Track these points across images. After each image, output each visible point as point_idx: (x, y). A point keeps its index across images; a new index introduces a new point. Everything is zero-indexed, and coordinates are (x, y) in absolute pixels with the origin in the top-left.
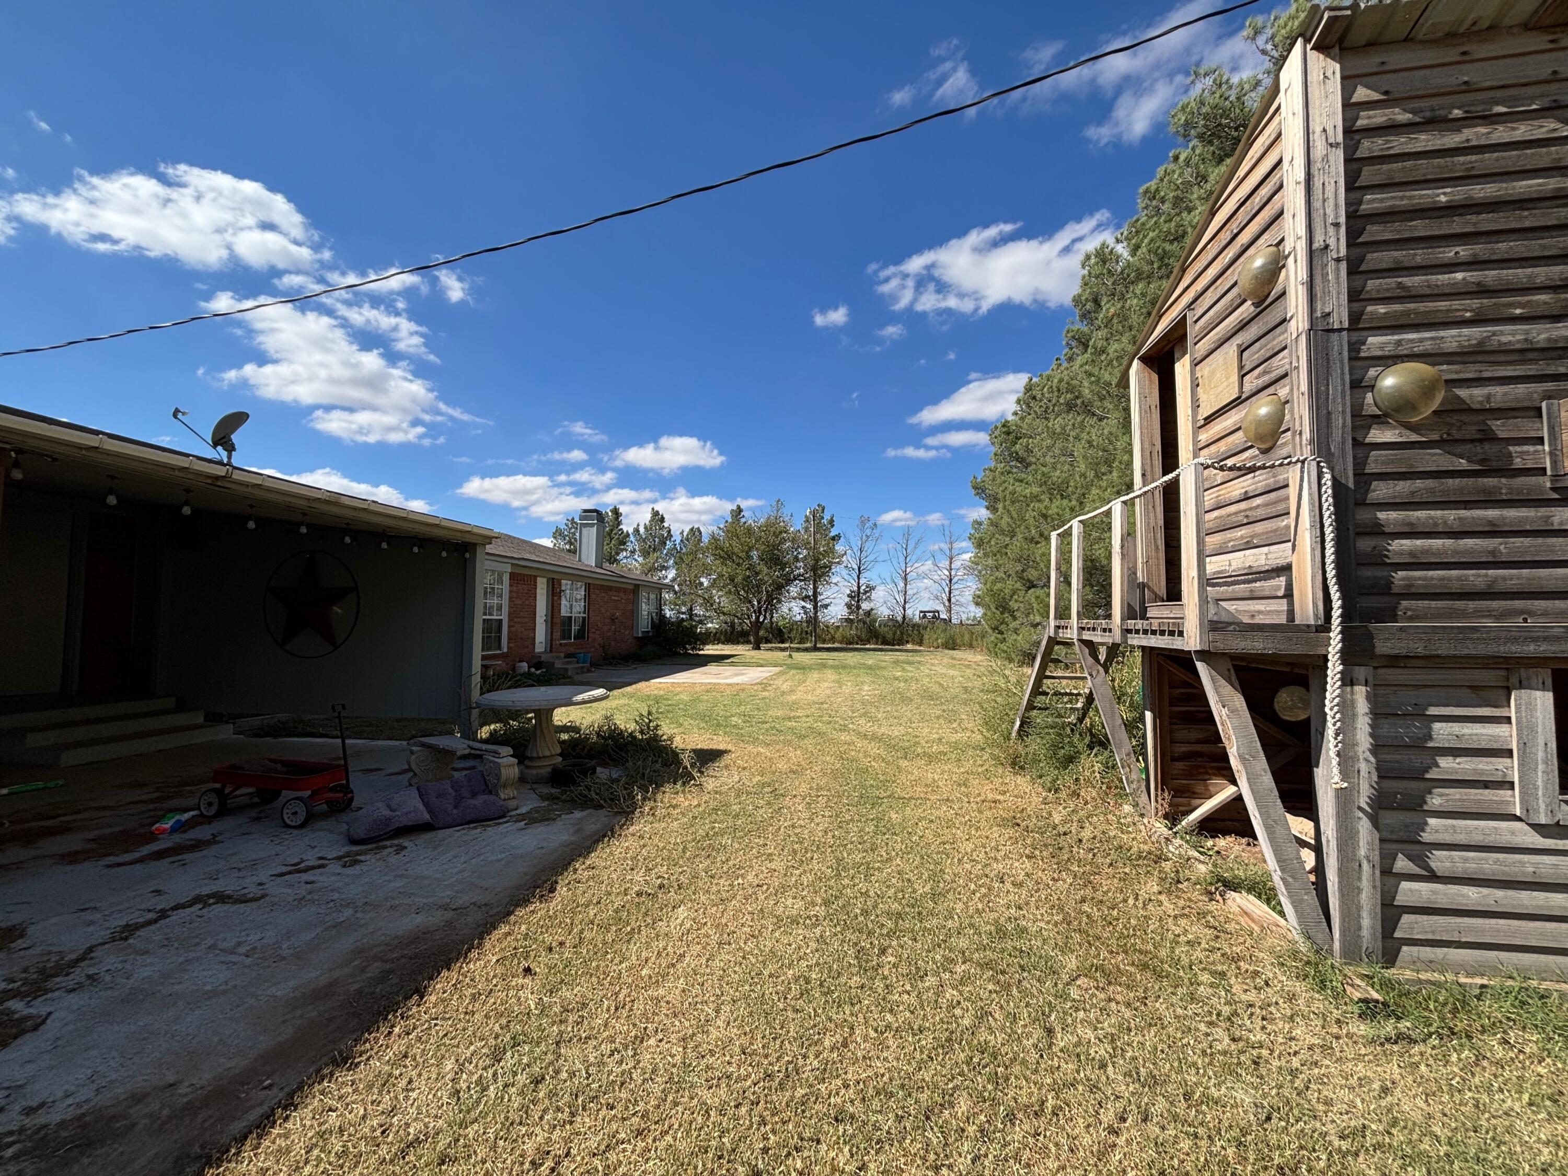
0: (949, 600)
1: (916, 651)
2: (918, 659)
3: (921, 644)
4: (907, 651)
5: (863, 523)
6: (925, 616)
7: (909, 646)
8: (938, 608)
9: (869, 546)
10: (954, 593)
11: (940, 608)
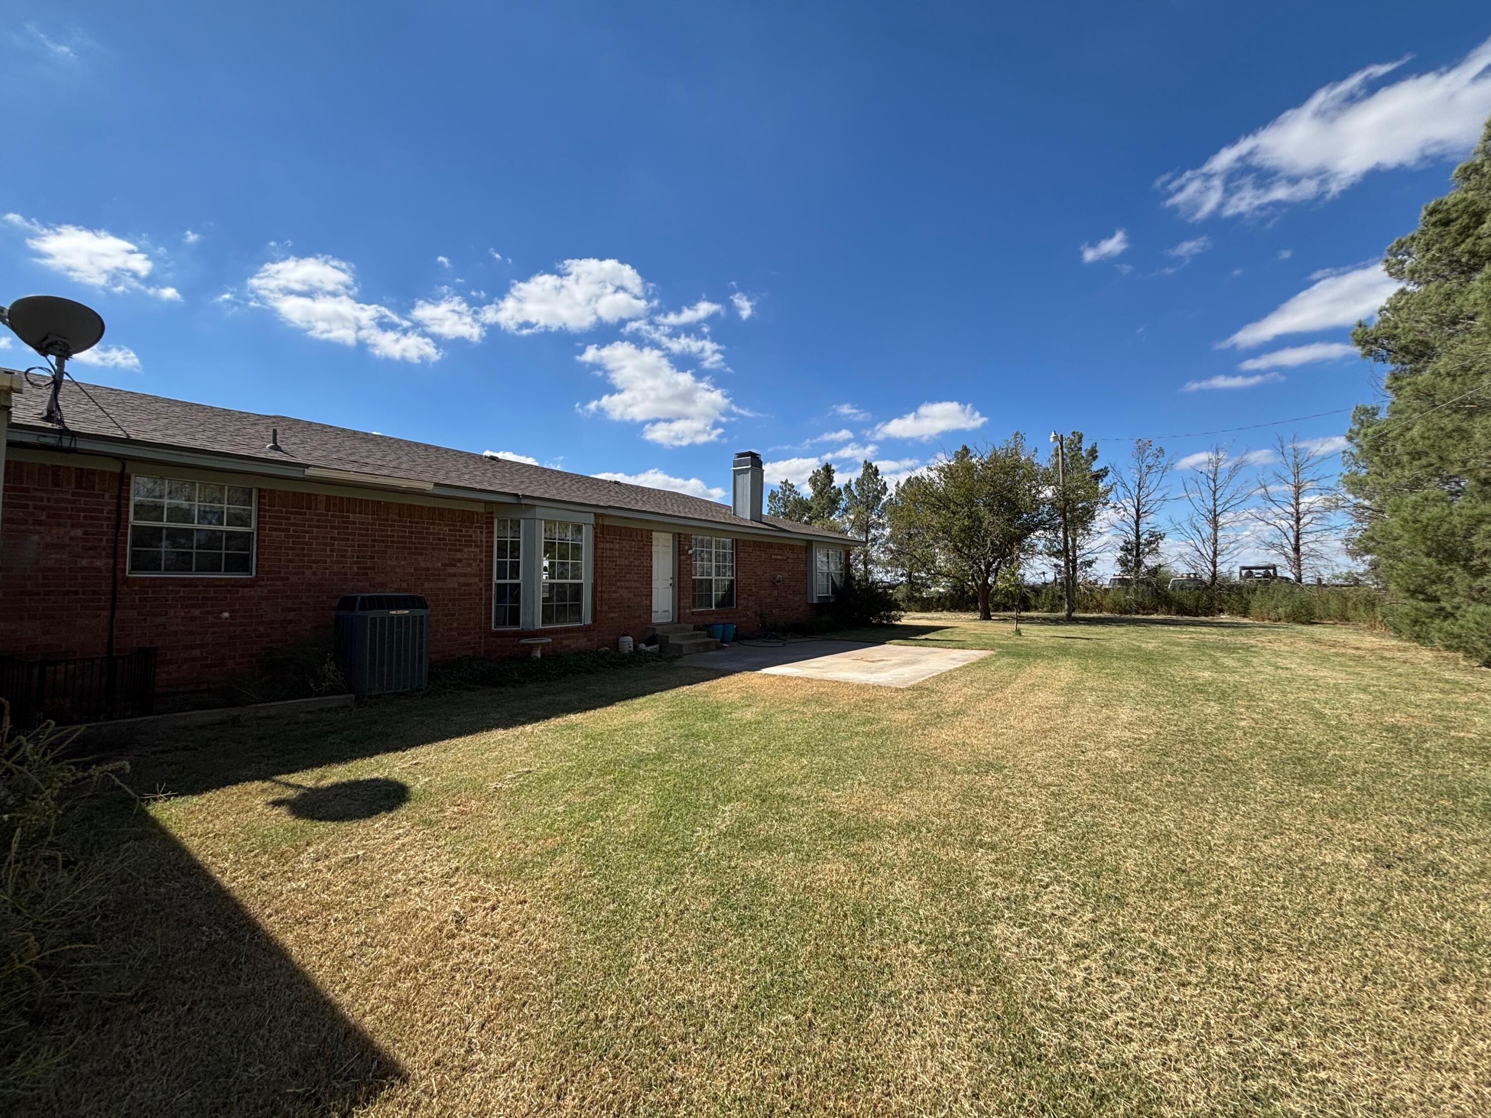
0: (1297, 549)
1: (1237, 626)
2: (1244, 640)
3: (1245, 613)
4: (1221, 625)
5: (1141, 450)
6: (1250, 575)
7: (1224, 618)
8: (1274, 561)
9: (1152, 480)
10: (1305, 538)
11: (1280, 561)
